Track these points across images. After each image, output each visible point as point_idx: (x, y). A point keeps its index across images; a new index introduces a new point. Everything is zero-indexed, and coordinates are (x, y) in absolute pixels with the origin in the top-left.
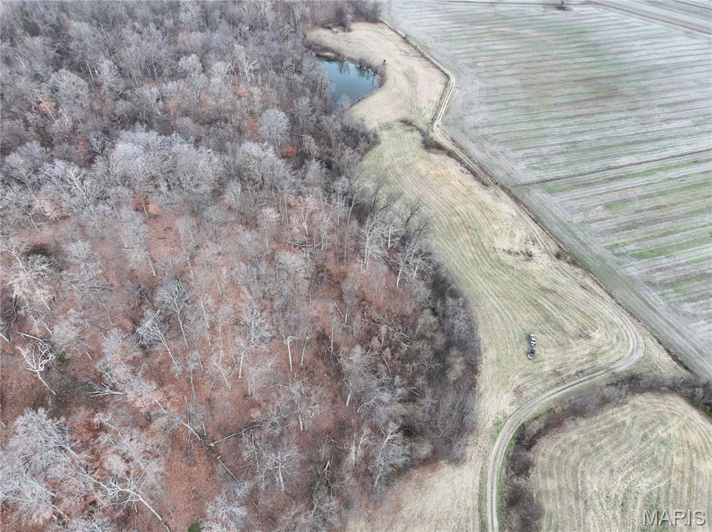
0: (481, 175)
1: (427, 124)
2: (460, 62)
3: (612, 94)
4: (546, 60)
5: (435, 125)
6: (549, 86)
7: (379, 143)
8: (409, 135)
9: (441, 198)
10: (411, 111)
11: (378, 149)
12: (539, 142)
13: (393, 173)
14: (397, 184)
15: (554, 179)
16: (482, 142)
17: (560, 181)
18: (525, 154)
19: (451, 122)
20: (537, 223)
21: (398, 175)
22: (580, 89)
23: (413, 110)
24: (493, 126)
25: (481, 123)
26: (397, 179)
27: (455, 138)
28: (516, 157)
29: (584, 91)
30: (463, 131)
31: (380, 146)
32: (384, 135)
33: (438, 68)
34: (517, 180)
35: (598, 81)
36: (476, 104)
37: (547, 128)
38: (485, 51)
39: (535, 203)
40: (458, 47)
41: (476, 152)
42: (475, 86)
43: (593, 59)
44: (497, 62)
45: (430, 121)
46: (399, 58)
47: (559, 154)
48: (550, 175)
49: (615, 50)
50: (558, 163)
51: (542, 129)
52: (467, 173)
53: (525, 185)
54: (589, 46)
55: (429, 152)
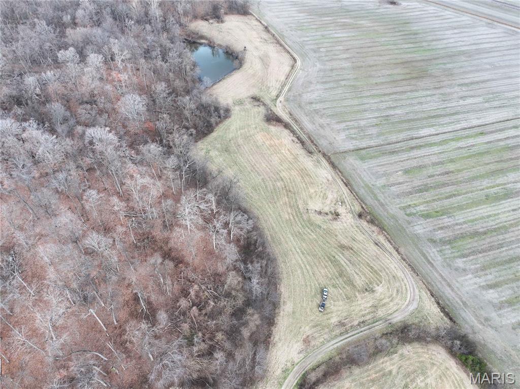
0: (308, 144)
1: (273, 100)
2: (307, 47)
3: (422, 75)
4: (375, 46)
5: (278, 101)
6: (374, 68)
7: (230, 117)
8: (256, 109)
9: (271, 165)
10: (261, 89)
11: (227, 122)
12: (359, 116)
13: (235, 143)
14: (236, 153)
15: (367, 148)
16: (313, 115)
17: (371, 149)
18: (347, 126)
19: (291, 98)
20: (347, 186)
21: (239, 145)
22: (398, 70)
23: (263, 88)
24: (325, 101)
25: (315, 100)
26: (237, 149)
27: (293, 112)
28: (338, 129)
29: (402, 72)
30: (300, 106)
31: (230, 119)
32: (236, 110)
33: (288, 52)
34: (337, 148)
35: (414, 64)
36: (313, 83)
37: (368, 104)
38: (328, 38)
39: (348, 169)
40: (308, 35)
41: (308, 125)
42: (315, 68)
43: (412, 45)
44: (336, 48)
45: (275, 98)
46: (258, 44)
47: (373, 126)
48: (364, 144)
49: (430, 38)
50: (372, 134)
51: (363, 104)
52: (297, 143)
53: (343, 152)
54: (411, 34)
55: (269, 124)
